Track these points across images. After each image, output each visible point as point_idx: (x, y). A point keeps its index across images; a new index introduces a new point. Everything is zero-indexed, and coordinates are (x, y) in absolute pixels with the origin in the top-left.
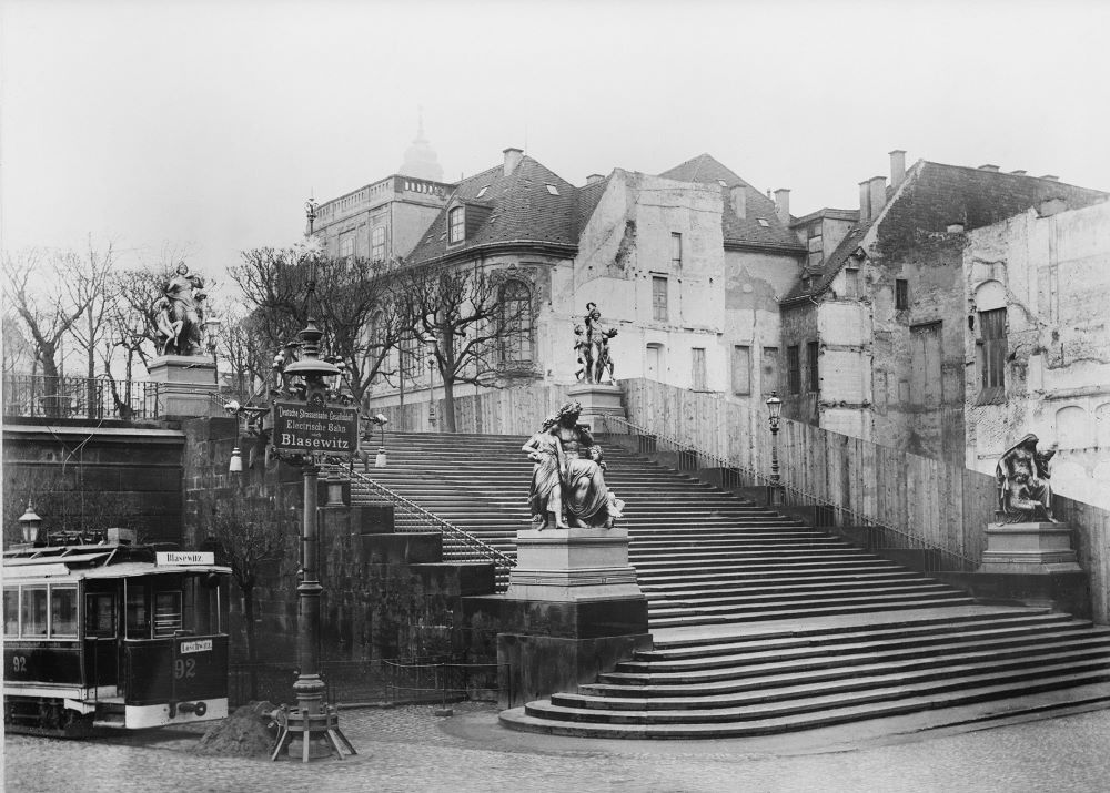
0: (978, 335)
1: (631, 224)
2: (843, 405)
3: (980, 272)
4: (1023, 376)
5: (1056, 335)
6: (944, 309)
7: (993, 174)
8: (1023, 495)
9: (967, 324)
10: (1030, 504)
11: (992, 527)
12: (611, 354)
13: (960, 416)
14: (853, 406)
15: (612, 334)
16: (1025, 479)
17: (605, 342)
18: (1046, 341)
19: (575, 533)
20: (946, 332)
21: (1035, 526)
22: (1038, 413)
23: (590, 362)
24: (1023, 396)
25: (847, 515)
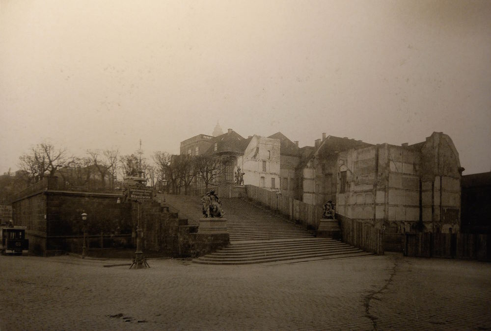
0: (340, 177)
1: (258, 148)
2: (308, 192)
3: (341, 162)
4: (350, 186)
5: (357, 178)
6: (333, 171)
7: (346, 139)
8: (328, 213)
9: (338, 174)
10: (329, 215)
11: (321, 220)
12: (244, 179)
13: (335, 196)
14: (311, 193)
15: (244, 174)
16: (329, 210)
17: (242, 176)
18: (355, 179)
19: (213, 219)
20: (333, 176)
21: (330, 220)
22: (353, 195)
23: (238, 180)
24: (349, 192)
25: (293, 217)
